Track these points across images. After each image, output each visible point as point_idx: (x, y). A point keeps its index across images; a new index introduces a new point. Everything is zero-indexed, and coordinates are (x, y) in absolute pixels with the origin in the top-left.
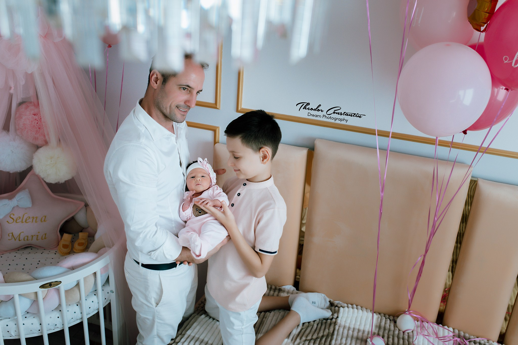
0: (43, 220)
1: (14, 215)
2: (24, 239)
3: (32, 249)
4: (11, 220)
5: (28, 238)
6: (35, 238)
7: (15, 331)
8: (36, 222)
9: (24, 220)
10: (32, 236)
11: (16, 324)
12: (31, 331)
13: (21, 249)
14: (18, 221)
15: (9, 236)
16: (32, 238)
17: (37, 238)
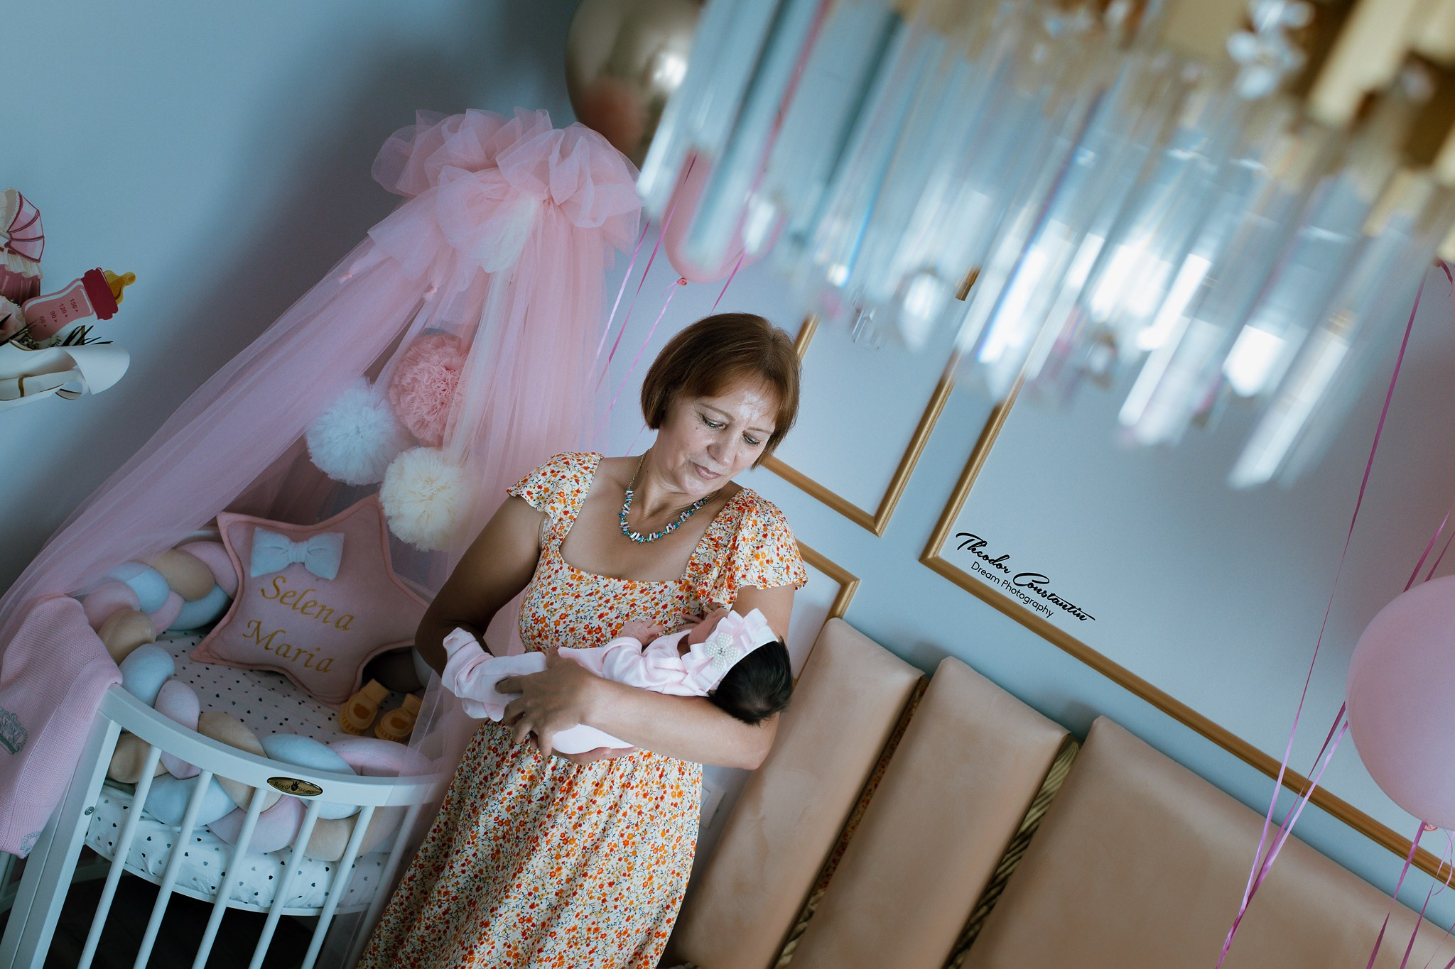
0: (342, 623)
1: (284, 582)
2: (279, 649)
3: (281, 682)
4: (271, 591)
5: (287, 651)
6: (303, 658)
7: (160, 862)
8: (324, 621)
9: (300, 605)
10: (299, 649)
11: (169, 846)
12: (195, 879)
13: (260, 671)
14: (286, 600)
15: (249, 626)
16: (297, 656)
17: (307, 662)
